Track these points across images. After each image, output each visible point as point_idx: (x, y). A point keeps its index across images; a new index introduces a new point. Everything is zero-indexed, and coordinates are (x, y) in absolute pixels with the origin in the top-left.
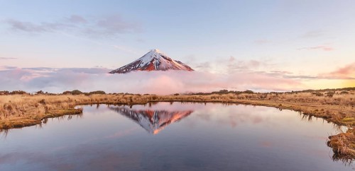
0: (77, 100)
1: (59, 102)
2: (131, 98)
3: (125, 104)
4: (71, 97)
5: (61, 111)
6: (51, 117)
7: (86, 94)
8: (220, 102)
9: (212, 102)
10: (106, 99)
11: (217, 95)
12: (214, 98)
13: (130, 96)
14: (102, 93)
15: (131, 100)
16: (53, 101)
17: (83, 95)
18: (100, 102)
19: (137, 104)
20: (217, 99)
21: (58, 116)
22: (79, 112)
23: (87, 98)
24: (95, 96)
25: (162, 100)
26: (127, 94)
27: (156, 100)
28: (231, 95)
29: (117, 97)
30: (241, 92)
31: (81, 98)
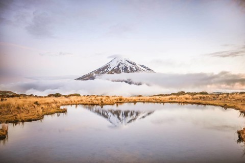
1: (48, 103)
2: (101, 99)
3: (97, 105)
4: (55, 99)
5: (52, 110)
6: (47, 114)
7: (66, 97)
8: (177, 102)
9: (169, 102)
10: (81, 101)
11: (174, 96)
12: (172, 99)
13: (101, 97)
14: (78, 95)
15: (102, 102)
17: (64, 97)
18: (78, 103)
20: (174, 100)
22: (65, 111)
23: (67, 100)
24: (73, 98)
25: (127, 101)
26: (98, 96)
27: (122, 101)
28: (187, 96)
29: (90, 98)
30: (197, 93)
31: (63, 100)
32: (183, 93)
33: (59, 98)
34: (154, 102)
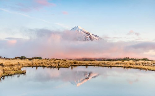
0: (23, 64)
1: (12, 65)
2: (59, 62)
3: (54, 67)
4: (20, 61)
5: (12, 72)
6: (7, 76)
7: (30, 59)
8: (122, 67)
9: (116, 67)
10: (42, 63)
11: (120, 62)
12: (118, 64)
13: (59, 61)
14: (40, 58)
15: (59, 65)
16: (8, 64)
17: (28, 60)
18: (38, 65)
19: (62, 67)
20: (120, 65)
21: (11, 75)
22: (24, 73)
23: (30, 62)
24: (35, 61)
25: (80, 64)
26: (57, 59)
27: (76, 65)
28: (131, 62)
29: (50, 61)
30: (139, 60)
31: (26, 62)
32: (127, 59)
33: (24, 60)
34: (103, 66)
